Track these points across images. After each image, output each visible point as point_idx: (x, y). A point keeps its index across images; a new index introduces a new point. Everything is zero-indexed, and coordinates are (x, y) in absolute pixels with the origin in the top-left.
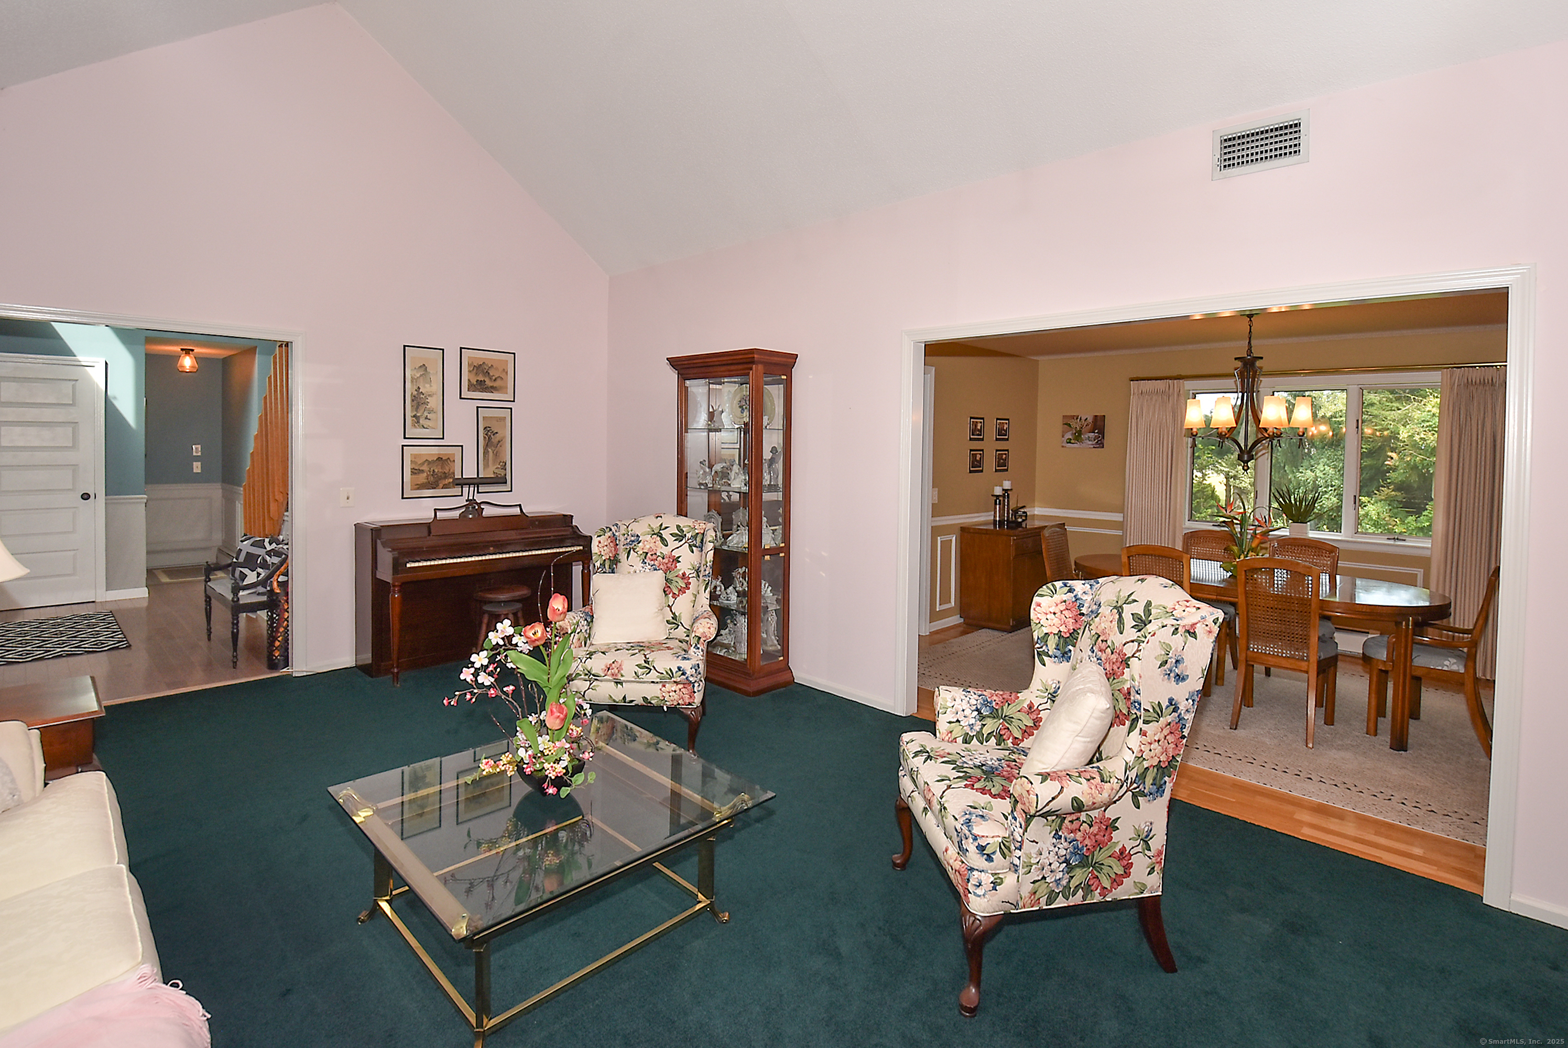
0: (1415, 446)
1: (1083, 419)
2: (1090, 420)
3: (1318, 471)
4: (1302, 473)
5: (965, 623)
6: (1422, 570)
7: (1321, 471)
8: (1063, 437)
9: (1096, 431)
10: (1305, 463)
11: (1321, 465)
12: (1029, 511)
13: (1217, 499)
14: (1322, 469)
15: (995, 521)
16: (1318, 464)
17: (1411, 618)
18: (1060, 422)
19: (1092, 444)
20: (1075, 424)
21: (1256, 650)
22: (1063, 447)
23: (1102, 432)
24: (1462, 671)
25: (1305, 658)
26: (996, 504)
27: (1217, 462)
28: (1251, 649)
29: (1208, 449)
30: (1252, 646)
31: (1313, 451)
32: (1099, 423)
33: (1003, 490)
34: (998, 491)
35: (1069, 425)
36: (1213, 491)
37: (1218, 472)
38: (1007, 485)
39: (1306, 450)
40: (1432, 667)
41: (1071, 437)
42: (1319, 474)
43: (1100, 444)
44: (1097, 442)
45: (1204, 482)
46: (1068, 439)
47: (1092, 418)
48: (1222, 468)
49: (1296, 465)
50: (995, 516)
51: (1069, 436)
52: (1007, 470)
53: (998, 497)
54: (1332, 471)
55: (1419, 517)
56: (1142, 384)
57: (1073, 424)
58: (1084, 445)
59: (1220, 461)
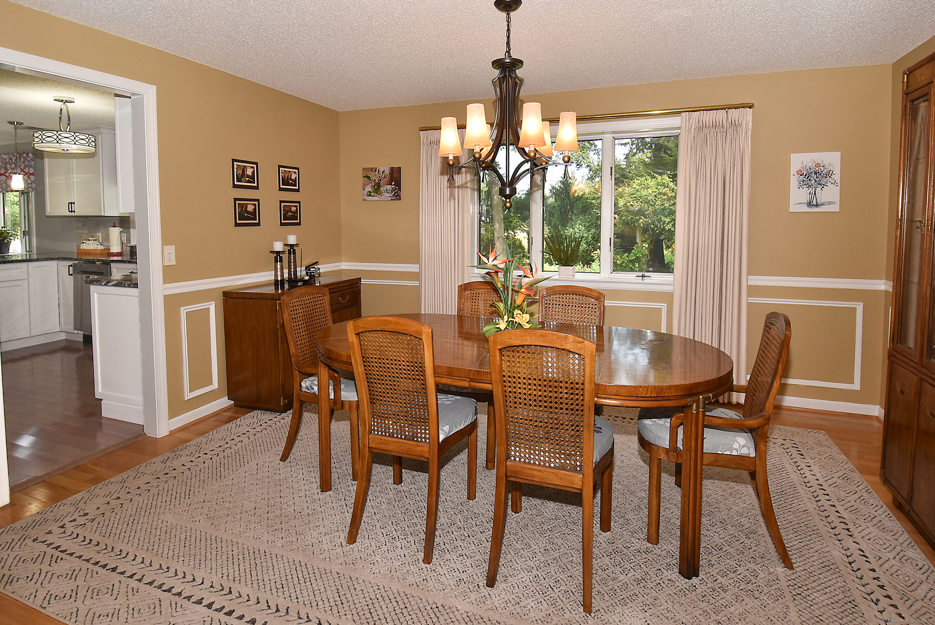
0: (628, 211)
1: (381, 171)
2: (387, 172)
3: (576, 229)
4: (568, 230)
5: (235, 405)
6: (666, 305)
7: (578, 229)
8: (364, 190)
9: (393, 183)
10: (569, 224)
11: (578, 225)
12: (322, 268)
13: (523, 248)
14: (578, 227)
15: (276, 281)
16: (576, 224)
17: (701, 397)
18: (360, 174)
19: (391, 197)
20: (374, 177)
21: (517, 459)
22: (364, 200)
23: (398, 184)
24: (753, 455)
25: (578, 469)
26: (276, 261)
27: (522, 224)
28: (513, 458)
29: (516, 216)
30: (513, 453)
31: (573, 217)
32: (395, 175)
33: (286, 245)
34: (278, 246)
35: (368, 178)
36: (521, 243)
37: (523, 231)
38: (292, 240)
39: (570, 217)
40: (719, 452)
41: (370, 190)
42: (577, 230)
43: (397, 196)
44: (394, 194)
45: (515, 237)
46: (369, 192)
47: (389, 169)
48: (525, 228)
49: (564, 226)
50: (276, 276)
51: (369, 188)
52: (299, 224)
53: (278, 253)
54: (583, 228)
55: (630, 254)
56: (430, 134)
57: (373, 177)
58: (383, 197)
59: (523, 224)
